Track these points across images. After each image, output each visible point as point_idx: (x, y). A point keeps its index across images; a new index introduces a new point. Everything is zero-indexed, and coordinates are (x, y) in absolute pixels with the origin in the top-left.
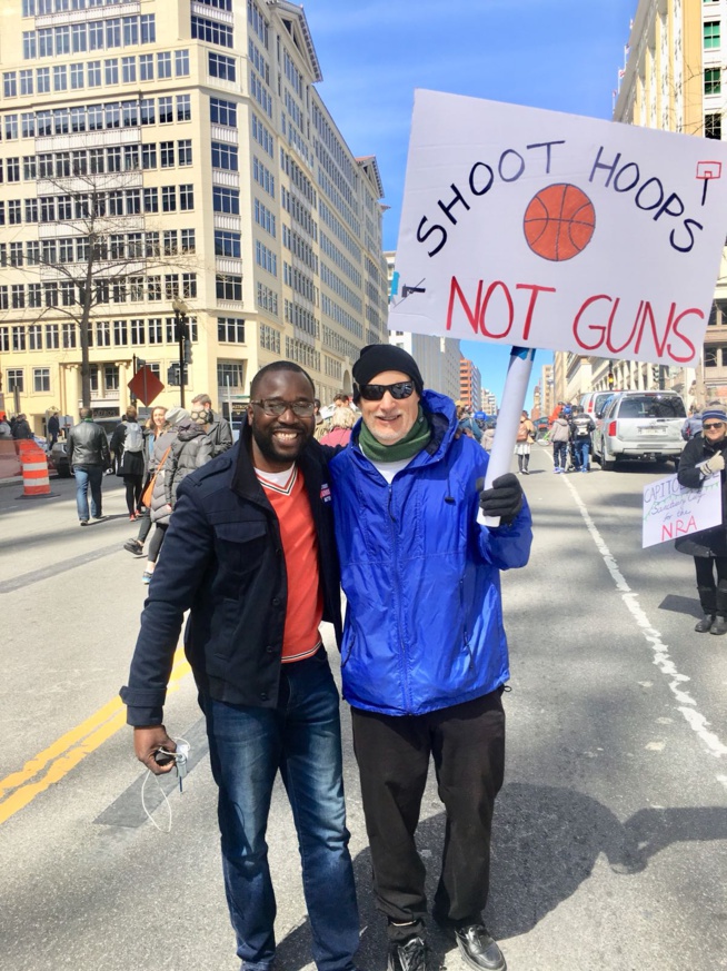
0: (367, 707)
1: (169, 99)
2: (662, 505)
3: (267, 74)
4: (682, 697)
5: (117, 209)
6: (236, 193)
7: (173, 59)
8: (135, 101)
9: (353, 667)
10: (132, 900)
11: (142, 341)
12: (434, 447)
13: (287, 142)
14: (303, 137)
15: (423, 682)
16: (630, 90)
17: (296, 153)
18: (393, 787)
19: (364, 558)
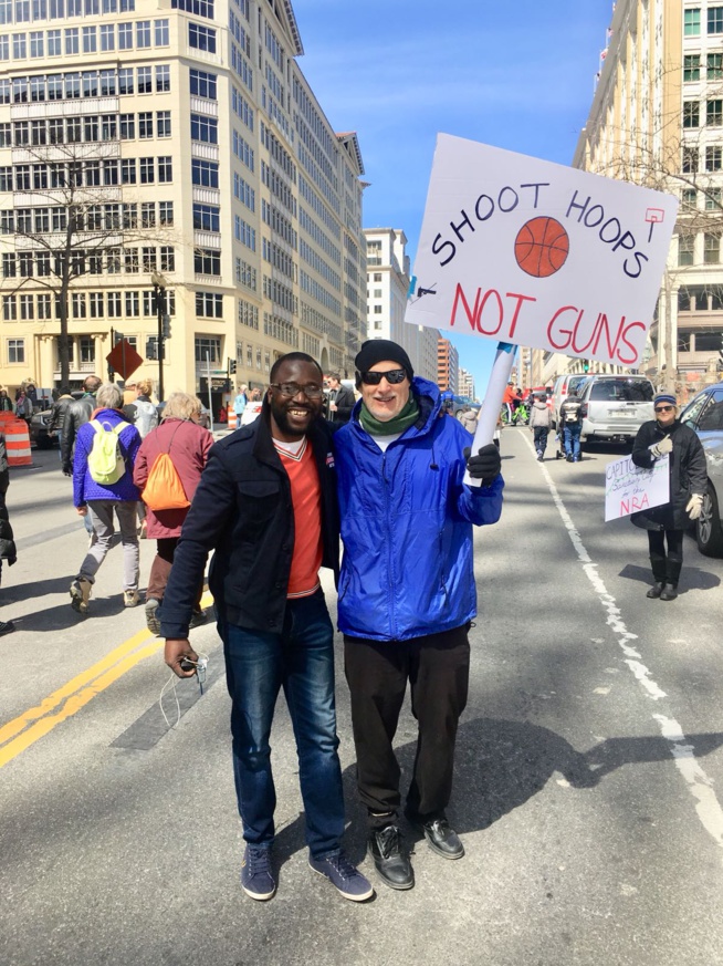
0: (359, 635)
1: (148, 69)
2: (621, 482)
3: (248, 47)
4: (629, 651)
5: (94, 180)
6: (215, 166)
7: (152, 28)
8: (113, 70)
9: (349, 601)
10: (149, 803)
11: (119, 314)
12: (421, 423)
13: (267, 116)
14: (284, 111)
15: (407, 614)
16: (611, 74)
17: (276, 127)
18: (378, 700)
19: (361, 513)
